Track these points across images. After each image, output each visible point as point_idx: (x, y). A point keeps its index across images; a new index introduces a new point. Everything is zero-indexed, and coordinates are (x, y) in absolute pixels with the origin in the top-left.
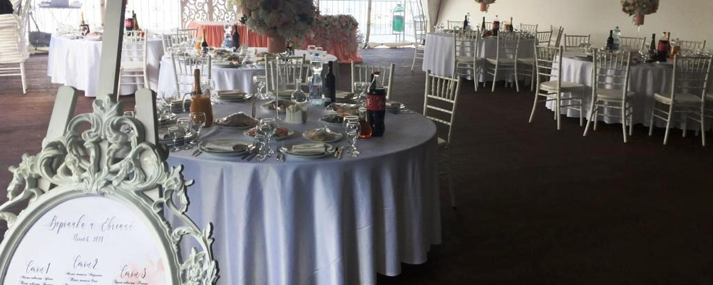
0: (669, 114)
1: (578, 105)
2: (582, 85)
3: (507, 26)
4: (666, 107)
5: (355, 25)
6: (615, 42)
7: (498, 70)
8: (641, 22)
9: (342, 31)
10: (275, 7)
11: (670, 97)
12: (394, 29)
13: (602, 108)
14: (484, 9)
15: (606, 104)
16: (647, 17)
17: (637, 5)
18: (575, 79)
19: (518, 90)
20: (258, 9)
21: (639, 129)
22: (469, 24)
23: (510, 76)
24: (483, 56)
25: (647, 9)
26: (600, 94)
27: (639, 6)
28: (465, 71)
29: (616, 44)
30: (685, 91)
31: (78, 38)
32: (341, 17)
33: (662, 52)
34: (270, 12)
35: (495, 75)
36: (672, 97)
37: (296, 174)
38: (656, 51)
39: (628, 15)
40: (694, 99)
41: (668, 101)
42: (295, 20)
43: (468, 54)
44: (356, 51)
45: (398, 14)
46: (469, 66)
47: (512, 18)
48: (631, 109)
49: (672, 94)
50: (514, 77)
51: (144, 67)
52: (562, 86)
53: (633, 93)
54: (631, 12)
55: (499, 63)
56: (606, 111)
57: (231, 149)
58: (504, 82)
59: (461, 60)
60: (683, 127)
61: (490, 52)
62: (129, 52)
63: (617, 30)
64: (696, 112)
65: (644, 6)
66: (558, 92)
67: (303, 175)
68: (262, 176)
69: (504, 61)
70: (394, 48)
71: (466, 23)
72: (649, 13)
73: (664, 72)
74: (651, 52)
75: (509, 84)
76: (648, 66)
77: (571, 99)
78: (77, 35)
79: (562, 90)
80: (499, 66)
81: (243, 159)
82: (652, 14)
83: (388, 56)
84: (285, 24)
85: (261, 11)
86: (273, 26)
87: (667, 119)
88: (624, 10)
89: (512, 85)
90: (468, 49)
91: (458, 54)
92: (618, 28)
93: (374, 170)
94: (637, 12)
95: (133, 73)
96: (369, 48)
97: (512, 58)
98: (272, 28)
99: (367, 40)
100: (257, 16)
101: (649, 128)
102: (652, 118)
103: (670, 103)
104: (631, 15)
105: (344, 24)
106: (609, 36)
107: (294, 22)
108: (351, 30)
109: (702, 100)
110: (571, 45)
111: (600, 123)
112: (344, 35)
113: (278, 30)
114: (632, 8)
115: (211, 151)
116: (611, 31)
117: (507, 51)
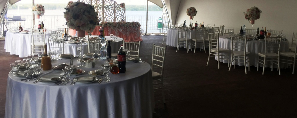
0: (264, 61)
1: (227, 58)
2: (228, 50)
3: (201, 25)
4: (263, 59)
5: (140, 26)
6: (243, 31)
7: (196, 44)
8: (253, 23)
9: (133, 28)
10: (78, 18)
11: (264, 54)
12: (158, 27)
13: (237, 59)
14: (191, 18)
15: (239, 57)
16: (255, 21)
17: (251, 16)
18: (225, 47)
19: (205, 52)
20: (71, 18)
21: (253, 68)
22: (186, 25)
23: (202, 46)
24: (190, 38)
25: (255, 18)
26: (235, 53)
27: (252, 16)
28: (183, 44)
29: (244, 32)
30: (272, 52)
31: (17, 33)
32: (133, 22)
33: (262, 35)
34: (76, 20)
35: (195, 46)
36: (265, 54)
37: (78, 91)
38: (259, 35)
39: (248, 20)
40: (275, 55)
41: (264, 56)
42: (88, 23)
43: (184, 37)
44: (140, 37)
45: (160, 21)
46: (185, 42)
47: (203, 22)
48: (249, 59)
49: (265, 53)
50: (203, 47)
51: (44, 45)
52: (219, 50)
53: (249, 53)
54: (249, 19)
55: (197, 41)
56: (239, 60)
57: (50, 80)
58: (200, 48)
59: (181, 40)
60: (272, 67)
61: (193, 36)
62: (38, 38)
63: (244, 26)
64: (276, 61)
65: (254, 16)
66: (218, 52)
67: (82, 91)
68: (63, 92)
69: (199, 40)
70: (157, 35)
71: (184, 24)
72: (256, 19)
73: (262, 44)
74: (257, 35)
75: (202, 49)
76: (255, 41)
77: (224, 55)
78: (16, 31)
79: (220, 52)
80: (197, 42)
81: (55, 84)
82: (258, 20)
83: (154, 39)
84: (83, 25)
85: (72, 20)
86: (78, 25)
87: (263, 63)
88: (246, 18)
89: (203, 50)
90: (184, 35)
91: (180, 37)
92: (244, 25)
93: (116, 88)
94: (251, 19)
95: (40, 47)
96: (147, 35)
97: (203, 38)
98: (77, 27)
99: (146, 32)
100: (71, 22)
101: (257, 67)
102: (258, 63)
103: (265, 57)
104: (249, 20)
105: (135, 25)
106: (241, 29)
107: (87, 24)
108: (137, 28)
109: (278, 55)
110: (226, 33)
111: (237, 65)
112: (134, 30)
113: (80, 27)
114: (249, 17)
115: (42, 81)
116: (242, 27)
117: (200, 36)
